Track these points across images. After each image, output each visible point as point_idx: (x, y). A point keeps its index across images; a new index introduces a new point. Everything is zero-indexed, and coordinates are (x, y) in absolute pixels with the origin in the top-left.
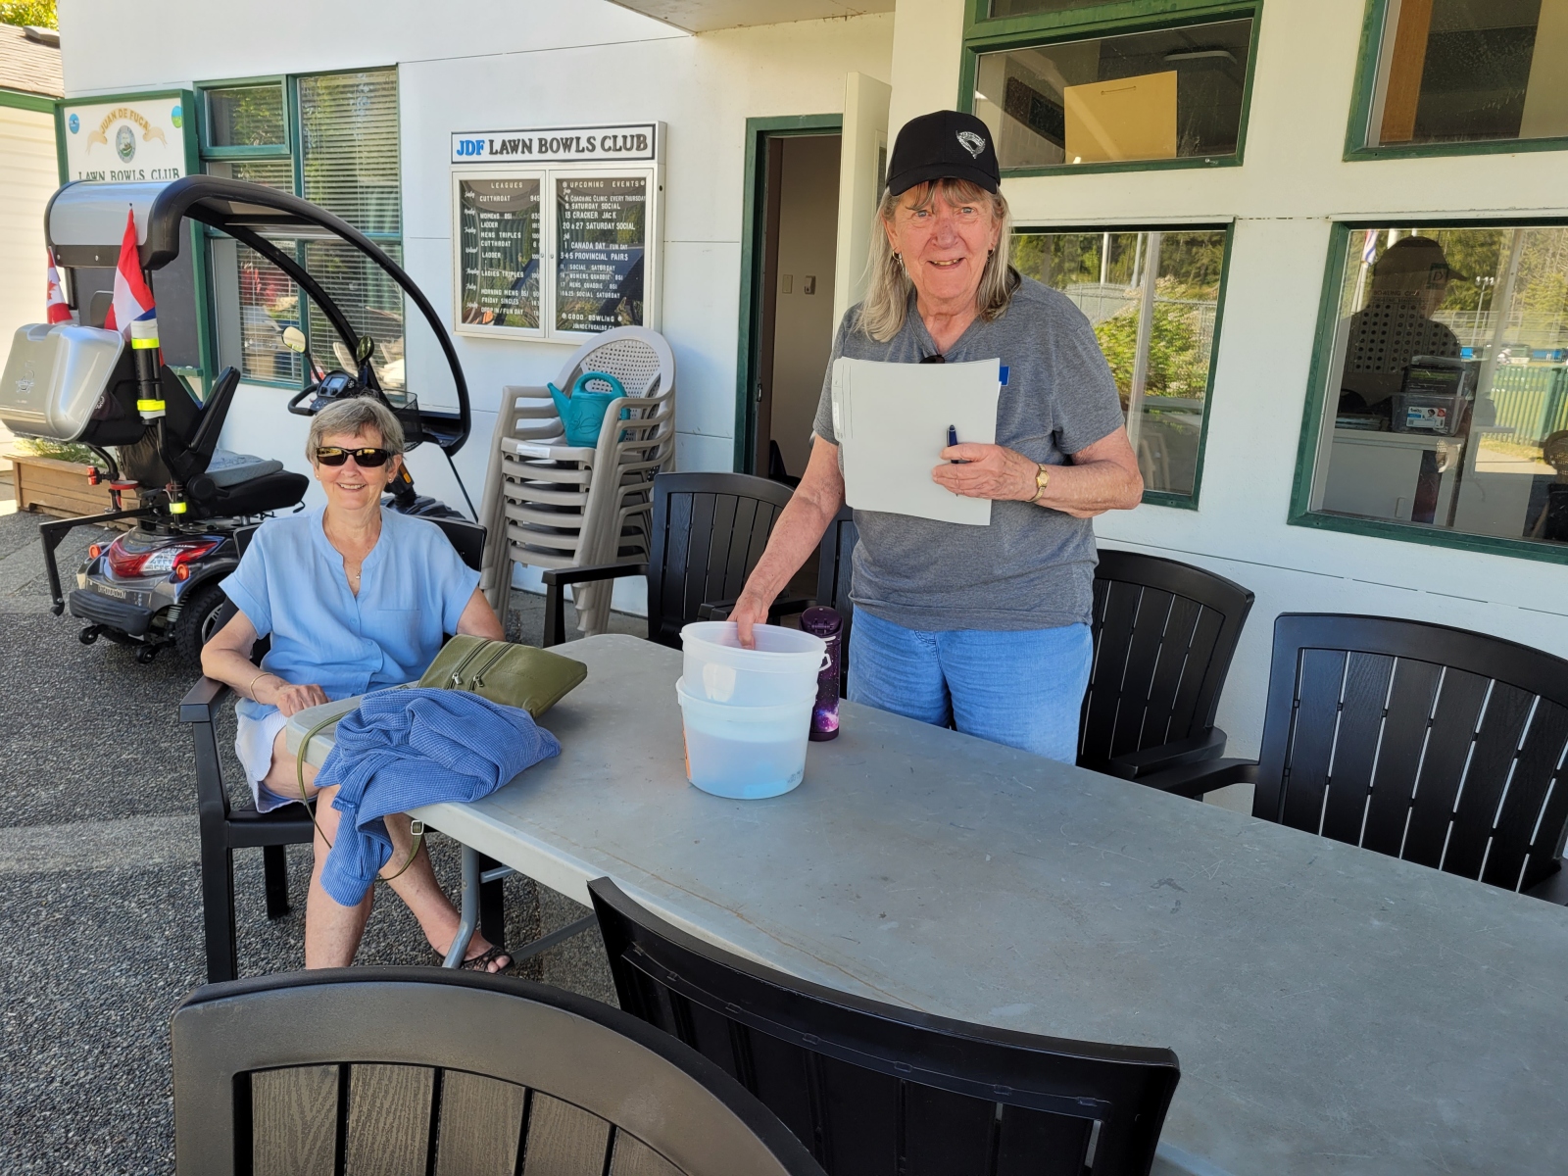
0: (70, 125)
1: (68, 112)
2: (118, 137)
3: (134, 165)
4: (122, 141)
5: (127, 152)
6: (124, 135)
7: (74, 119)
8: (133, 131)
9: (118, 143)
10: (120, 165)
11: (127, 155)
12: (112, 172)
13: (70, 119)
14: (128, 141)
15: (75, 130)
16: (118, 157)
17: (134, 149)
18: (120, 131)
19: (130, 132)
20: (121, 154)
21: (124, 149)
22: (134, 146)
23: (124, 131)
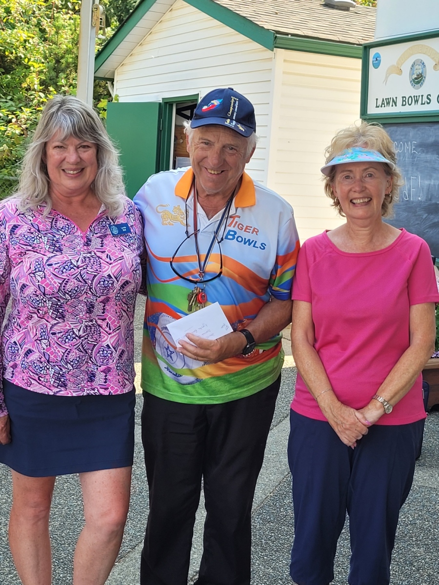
0: (373, 61)
1: (373, 52)
2: (413, 66)
3: (423, 91)
4: (415, 72)
5: (418, 80)
6: (417, 67)
7: (377, 59)
8: (426, 64)
9: (412, 74)
10: (411, 91)
11: (418, 83)
12: (403, 97)
13: (373, 58)
14: (421, 71)
15: (376, 66)
16: (410, 85)
17: (425, 77)
18: (414, 63)
19: (423, 63)
20: (413, 82)
21: (416, 79)
22: (424, 76)
23: (418, 63)
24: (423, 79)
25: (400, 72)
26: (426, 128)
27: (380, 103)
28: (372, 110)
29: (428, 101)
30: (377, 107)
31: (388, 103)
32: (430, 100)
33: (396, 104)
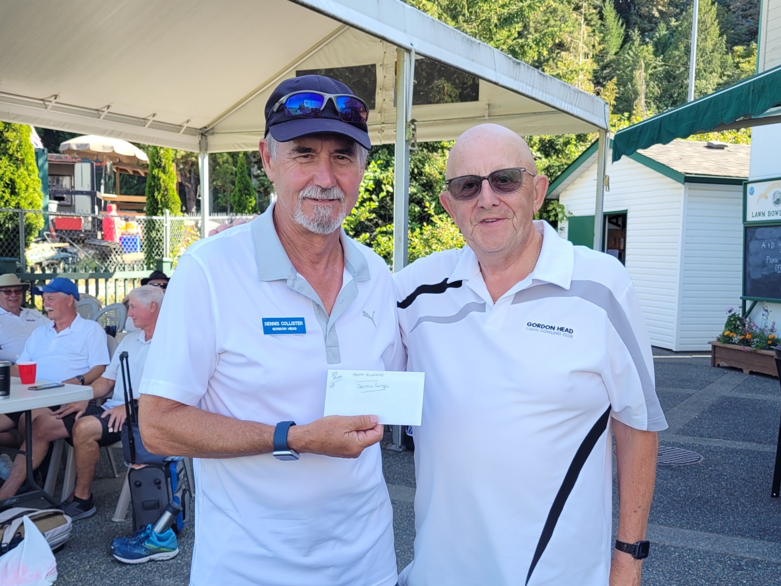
0: (750, 191)
1: (751, 186)
2: (773, 195)
4: (776, 197)
5: (778, 202)
7: (752, 189)
9: (773, 198)
10: (774, 208)
12: (769, 211)
13: (750, 189)
14: (779, 197)
15: (752, 194)
18: (775, 193)
20: (774, 203)
21: (776, 201)
25: (767, 197)
27: (754, 214)
28: (750, 218)
30: (753, 217)
31: (760, 215)
33: (764, 215)
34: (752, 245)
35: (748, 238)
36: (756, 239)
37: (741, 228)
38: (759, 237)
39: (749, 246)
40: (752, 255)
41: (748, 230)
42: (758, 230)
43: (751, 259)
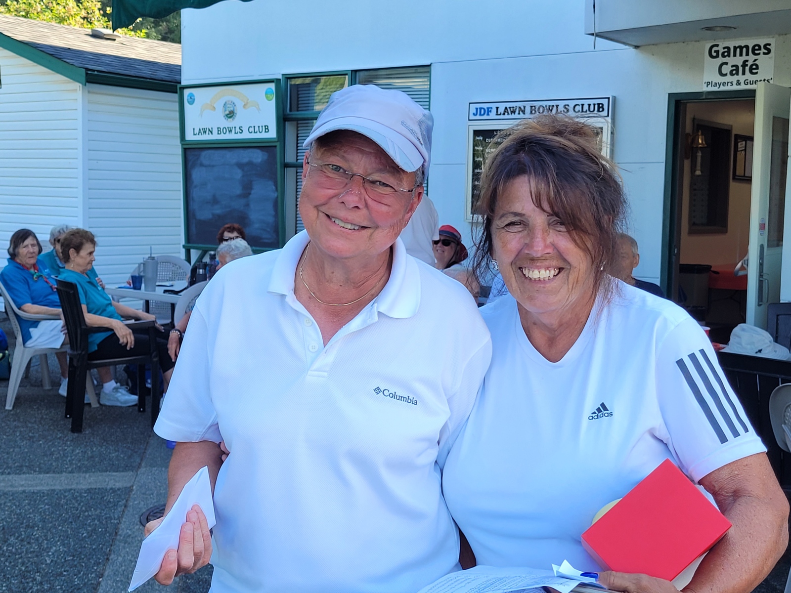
0: (188, 100)
1: (187, 92)
2: (225, 104)
3: (235, 123)
4: (227, 109)
5: (231, 115)
7: (191, 96)
8: (235, 103)
9: (224, 110)
10: (225, 124)
11: (230, 117)
12: (218, 128)
13: (188, 96)
14: (232, 109)
15: (191, 103)
16: (224, 119)
17: (236, 114)
18: (226, 103)
19: (234, 103)
20: (226, 117)
21: (228, 114)
22: (235, 112)
23: (229, 103)
24: (235, 115)
25: (214, 108)
26: (241, 151)
27: (197, 131)
28: (190, 136)
29: (241, 131)
30: (195, 135)
31: (205, 132)
32: (242, 131)
33: (212, 133)
34: (197, 175)
35: (190, 164)
36: (202, 165)
37: (179, 151)
38: (205, 162)
39: (191, 175)
40: (196, 187)
41: (188, 152)
42: (204, 153)
43: (195, 193)
